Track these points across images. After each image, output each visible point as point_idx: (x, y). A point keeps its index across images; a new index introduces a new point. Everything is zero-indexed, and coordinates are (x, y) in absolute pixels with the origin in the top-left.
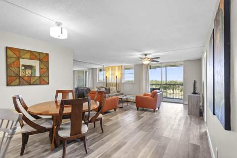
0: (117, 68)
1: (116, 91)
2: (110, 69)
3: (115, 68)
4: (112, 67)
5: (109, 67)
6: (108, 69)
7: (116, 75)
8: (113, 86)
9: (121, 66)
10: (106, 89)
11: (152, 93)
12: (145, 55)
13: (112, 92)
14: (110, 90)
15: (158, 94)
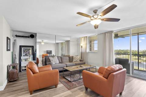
1: (79, 60)
7: (82, 45)
10: (69, 57)
11: (105, 72)
12: (94, 11)
13: (75, 61)
14: (73, 59)
15: (114, 73)
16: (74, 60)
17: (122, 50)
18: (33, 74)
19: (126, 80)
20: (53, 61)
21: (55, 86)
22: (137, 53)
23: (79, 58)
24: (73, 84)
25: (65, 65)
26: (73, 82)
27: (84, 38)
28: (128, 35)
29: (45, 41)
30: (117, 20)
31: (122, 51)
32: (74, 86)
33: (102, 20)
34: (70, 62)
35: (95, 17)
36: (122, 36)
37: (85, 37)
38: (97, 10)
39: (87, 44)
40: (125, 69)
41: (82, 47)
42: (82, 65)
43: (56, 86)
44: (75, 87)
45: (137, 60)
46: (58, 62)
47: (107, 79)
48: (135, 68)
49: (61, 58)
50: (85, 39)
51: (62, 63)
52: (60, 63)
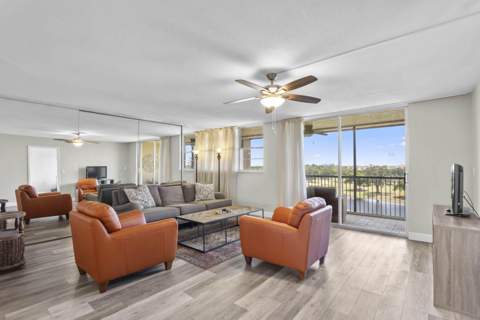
0: (221, 133)
1: (212, 196)
2: (207, 136)
3: (217, 133)
4: (211, 131)
5: (202, 133)
6: (203, 137)
7: (219, 150)
8: (206, 182)
9: (232, 128)
10: (184, 188)
11: (294, 213)
12: (268, 76)
13: (201, 197)
14: (195, 192)
15: (312, 214)
16: (199, 196)
17: (318, 164)
18: (109, 232)
19: (331, 235)
20: (137, 199)
21: (166, 264)
22: (352, 174)
23: (212, 188)
24: (212, 258)
25: (178, 211)
26: (210, 253)
27: (227, 132)
28: (333, 129)
29: (88, 133)
30: (316, 101)
31: (319, 167)
32: (216, 261)
33: (286, 97)
34: (186, 202)
35: (273, 90)
36: (322, 132)
37: (229, 130)
38: (275, 75)
39: (233, 148)
40: (330, 207)
41: (219, 157)
42: (227, 208)
43: (168, 266)
44: (219, 263)
45: (352, 193)
46: (151, 202)
47: (297, 228)
48: (348, 210)
49: (159, 189)
50: (229, 133)
51: (163, 206)
52: (157, 205)
